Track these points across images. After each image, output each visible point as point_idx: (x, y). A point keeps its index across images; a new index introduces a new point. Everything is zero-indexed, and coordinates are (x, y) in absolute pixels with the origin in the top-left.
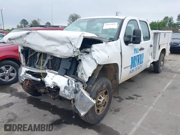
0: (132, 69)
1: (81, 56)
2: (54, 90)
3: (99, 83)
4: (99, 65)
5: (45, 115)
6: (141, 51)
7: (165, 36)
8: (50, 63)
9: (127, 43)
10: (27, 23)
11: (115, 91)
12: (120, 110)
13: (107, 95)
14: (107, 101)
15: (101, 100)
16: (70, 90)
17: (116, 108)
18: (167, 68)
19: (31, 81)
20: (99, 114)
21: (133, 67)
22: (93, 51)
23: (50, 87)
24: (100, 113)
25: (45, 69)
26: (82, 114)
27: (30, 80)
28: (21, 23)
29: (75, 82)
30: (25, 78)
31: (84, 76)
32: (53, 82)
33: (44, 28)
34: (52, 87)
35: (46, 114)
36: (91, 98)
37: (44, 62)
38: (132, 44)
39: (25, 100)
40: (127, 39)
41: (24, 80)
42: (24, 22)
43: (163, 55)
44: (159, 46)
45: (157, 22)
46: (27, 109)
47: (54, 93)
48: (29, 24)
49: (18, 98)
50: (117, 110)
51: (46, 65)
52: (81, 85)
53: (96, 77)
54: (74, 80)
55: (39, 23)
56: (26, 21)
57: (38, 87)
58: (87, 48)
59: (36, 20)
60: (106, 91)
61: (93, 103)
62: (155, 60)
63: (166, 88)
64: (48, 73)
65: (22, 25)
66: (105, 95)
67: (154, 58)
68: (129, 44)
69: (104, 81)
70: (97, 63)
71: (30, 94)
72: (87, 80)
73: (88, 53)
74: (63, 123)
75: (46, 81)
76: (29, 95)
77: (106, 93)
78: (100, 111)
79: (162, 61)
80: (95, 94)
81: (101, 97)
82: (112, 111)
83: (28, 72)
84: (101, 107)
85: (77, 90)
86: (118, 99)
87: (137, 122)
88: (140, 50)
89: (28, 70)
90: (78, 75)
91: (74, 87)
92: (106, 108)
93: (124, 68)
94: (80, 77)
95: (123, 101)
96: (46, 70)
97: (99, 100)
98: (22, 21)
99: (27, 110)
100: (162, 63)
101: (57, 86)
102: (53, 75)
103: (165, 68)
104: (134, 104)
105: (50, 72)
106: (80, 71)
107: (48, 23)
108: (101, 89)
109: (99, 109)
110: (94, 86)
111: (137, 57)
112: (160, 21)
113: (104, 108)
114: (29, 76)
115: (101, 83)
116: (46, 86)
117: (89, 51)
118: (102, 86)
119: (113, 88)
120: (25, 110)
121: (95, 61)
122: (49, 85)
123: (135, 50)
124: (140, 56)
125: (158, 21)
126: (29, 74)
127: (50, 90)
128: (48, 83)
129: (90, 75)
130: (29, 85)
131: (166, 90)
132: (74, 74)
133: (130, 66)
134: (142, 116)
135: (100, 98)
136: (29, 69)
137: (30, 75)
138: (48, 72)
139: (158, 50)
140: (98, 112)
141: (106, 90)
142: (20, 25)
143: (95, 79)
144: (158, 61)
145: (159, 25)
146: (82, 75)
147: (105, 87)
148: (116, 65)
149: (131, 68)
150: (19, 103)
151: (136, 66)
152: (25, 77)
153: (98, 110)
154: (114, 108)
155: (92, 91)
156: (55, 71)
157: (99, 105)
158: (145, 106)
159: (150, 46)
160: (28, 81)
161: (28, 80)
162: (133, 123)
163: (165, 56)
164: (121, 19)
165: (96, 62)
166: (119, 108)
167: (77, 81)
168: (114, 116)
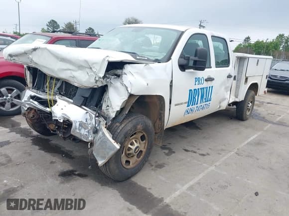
0: (189, 108)
1: (108, 80)
2: (65, 126)
3: (130, 121)
4: (131, 96)
5: (52, 162)
6: (209, 82)
7: (257, 63)
8: (64, 86)
9: (183, 67)
10: (58, 26)
11: (158, 136)
12: (164, 166)
13: (144, 141)
14: (144, 150)
15: (133, 147)
16: (88, 128)
17: (159, 162)
18: (260, 114)
19: (37, 111)
20: (128, 167)
21: (192, 105)
22: (125, 74)
23: (57, 120)
24: (131, 165)
25: (55, 94)
26: (101, 162)
27: (35, 110)
28: (48, 26)
29: (96, 117)
30: (28, 106)
31: (110, 110)
32: (63, 114)
33: (73, 35)
34: (61, 121)
35: (54, 161)
36: (114, 141)
37: (56, 84)
38: (192, 70)
39: (30, 138)
40: (184, 62)
41: (26, 109)
42: (53, 25)
43: (253, 92)
44: (247, 79)
45: (265, 41)
46: (28, 151)
47: (64, 130)
48: (61, 28)
49: (19, 135)
50: (160, 166)
51: (58, 89)
52: (103, 122)
53: (127, 113)
54: (95, 113)
55: (76, 27)
56: (56, 22)
57: (46, 121)
58: (118, 69)
59: (72, 23)
60: (144, 135)
61: (116, 147)
62: (237, 100)
63: (246, 142)
64: (59, 101)
65: (50, 29)
66: (142, 141)
67: (236, 96)
68: (186, 70)
69: (140, 120)
70: (128, 92)
71: (36, 131)
72: (114, 116)
73: (118, 76)
74: (75, 175)
75: (54, 111)
76: (35, 133)
77: (143, 138)
78: (131, 164)
79: (251, 102)
80: (122, 136)
81: (133, 142)
82: (152, 166)
83: (33, 98)
84: (132, 157)
85: (97, 130)
86: (167, 151)
87: (183, 185)
88: (206, 80)
89: (33, 94)
90: (103, 108)
91: (94, 123)
92: (141, 161)
93: (176, 105)
94: (105, 111)
95: (173, 155)
96: (56, 96)
97: (130, 146)
98: (50, 22)
99: (28, 153)
100: (250, 105)
101: (68, 120)
102: (66, 103)
103: (257, 115)
104: (189, 160)
105: (62, 99)
106: (105, 101)
107: (90, 29)
108: (133, 130)
109: (129, 159)
110: (123, 126)
111: (200, 91)
112: (270, 40)
113: (138, 159)
114: (33, 103)
115: (134, 122)
116: (53, 118)
117: (120, 73)
118: (135, 127)
119: (156, 133)
120: (25, 153)
121: (127, 88)
122: (56, 117)
123: (198, 80)
124: (205, 90)
125: (267, 39)
126: (35, 100)
127: (58, 125)
128: (55, 115)
129: (118, 109)
130: (34, 116)
131: (245, 145)
132: (96, 106)
133: (186, 103)
134: (194, 178)
135: (132, 144)
136: (35, 92)
137: (36, 103)
138: (59, 98)
139: (243, 84)
140: (128, 164)
141: (142, 134)
142: (46, 28)
143: (124, 116)
144: (242, 101)
145: (268, 47)
146: (108, 108)
147: (141, 128)
148: (160, 99)
149: (188, 106)
150: (18, 142)
151: (197, 104)
152: (28, 104)
153: (128, 162)
154: (156, 162)
155: (119, 131)
156: (69, 98)
157: (129, 154)
158: (204, 164)
159: (228, 77)
160: (33, 111)
161: (33, 109)
162: (178, 186)
163: (256, 95)
164: (180, 31)
165: (128, 90)
166: (164, 164)
167: (99, 115)
168: (153, 172)
